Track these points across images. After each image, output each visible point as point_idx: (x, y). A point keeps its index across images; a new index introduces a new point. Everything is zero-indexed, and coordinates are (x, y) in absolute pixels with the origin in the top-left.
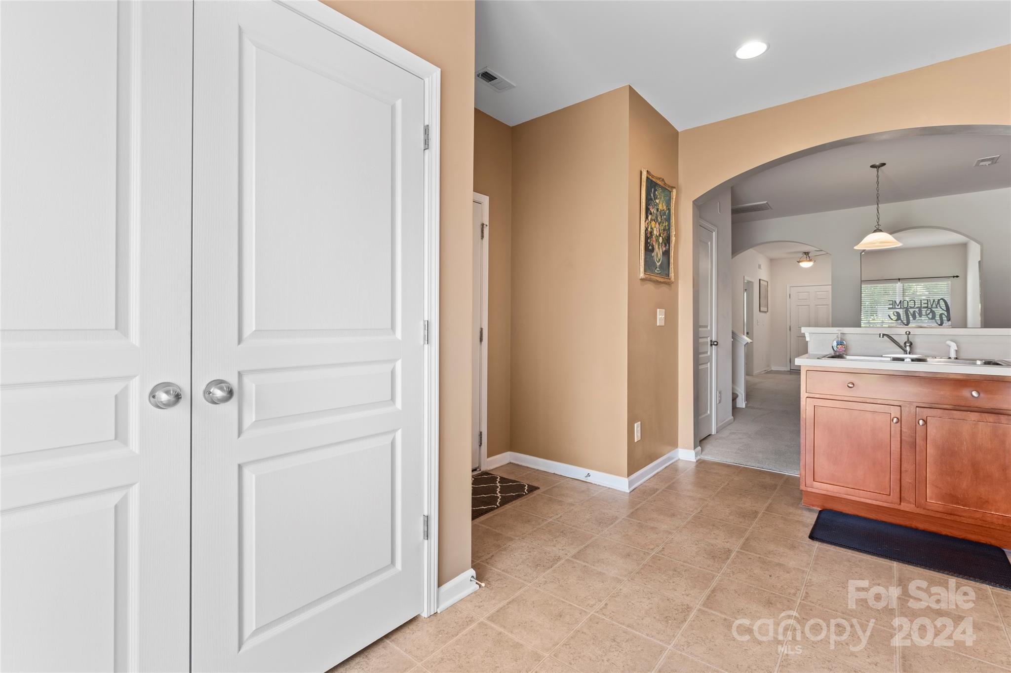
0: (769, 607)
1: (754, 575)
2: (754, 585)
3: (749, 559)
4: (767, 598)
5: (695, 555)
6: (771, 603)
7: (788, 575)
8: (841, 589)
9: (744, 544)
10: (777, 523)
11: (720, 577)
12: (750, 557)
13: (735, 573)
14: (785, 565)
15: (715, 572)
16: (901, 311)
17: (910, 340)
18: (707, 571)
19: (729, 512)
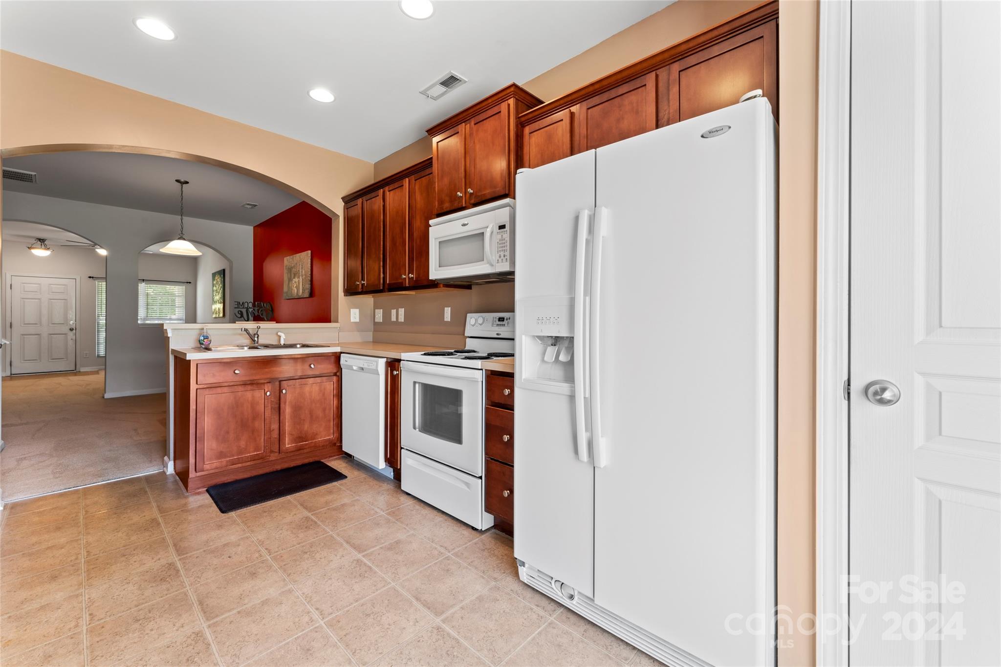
0: (256, 577)
1: (217, 566)
2: (226, 572)
3: (197, 558)
4: (247, 573)
5: (139, 592)
6: (254, 574)
7: (240, 547)
8: (281, 532)
9: (177, 551)
10: (184, 517)
11: (191, 589)
12: (195, 556)
13: (200, 576)
14: (230, 542)
15: (182, 589)
16: (244, 311)
17: (258, 333)
18: (172, 594)
19: (124, 534)
